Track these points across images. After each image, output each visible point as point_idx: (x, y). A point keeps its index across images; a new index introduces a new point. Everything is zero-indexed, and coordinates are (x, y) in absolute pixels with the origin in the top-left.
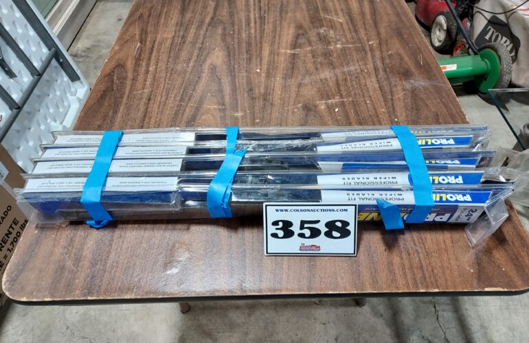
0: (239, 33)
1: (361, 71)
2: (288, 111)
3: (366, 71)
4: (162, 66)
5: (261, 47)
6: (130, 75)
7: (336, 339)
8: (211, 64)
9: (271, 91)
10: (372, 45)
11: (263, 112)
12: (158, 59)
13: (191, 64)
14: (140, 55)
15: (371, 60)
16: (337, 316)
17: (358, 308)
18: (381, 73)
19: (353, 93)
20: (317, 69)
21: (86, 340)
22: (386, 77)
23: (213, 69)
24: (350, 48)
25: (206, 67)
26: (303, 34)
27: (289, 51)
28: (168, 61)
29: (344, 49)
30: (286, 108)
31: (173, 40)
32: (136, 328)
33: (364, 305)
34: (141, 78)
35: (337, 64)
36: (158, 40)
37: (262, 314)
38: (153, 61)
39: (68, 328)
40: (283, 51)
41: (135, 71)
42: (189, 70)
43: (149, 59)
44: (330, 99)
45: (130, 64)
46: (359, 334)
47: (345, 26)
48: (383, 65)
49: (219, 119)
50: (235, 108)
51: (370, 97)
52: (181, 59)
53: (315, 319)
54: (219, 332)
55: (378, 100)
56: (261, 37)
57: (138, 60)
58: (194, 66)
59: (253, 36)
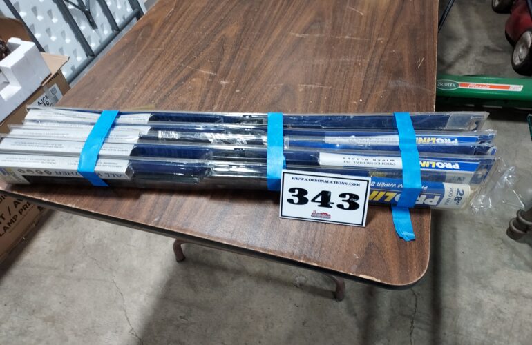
0: (262, 12)
1: (356, 64)
2: (269, 87)
3: (359, 64)
4: (183, 30)
5: (275, 28)
6: (153, 34)
7: (304, 323)
8: (224, 36)
9: (263, 68)
10: (380, 41)
11: (247, 84)
12: (182, 24)
13: (207, 33)
14: (170, 18)
15: (370, 55)
16: (312, 302)
17: (334, 302)
18: (374, 69)
19: (335, 82)
20: (315, 55)
21: (94, 261)
22: (375, 73)
23: (223, 40)
24: (356, 41)
25: (218, 37)
26: (319, 22)
27: (297, 35)
28: (189, 28)
29: (350, 41)
30: (267, 85)
31: (202, 10)
32: (135, 263)
33: (341, 300)
34: (161, 38)
35: (336, 54)
36: (190, 8)
37: (244, 281)
38: (177, 25)
39: (84, 247)
40: (293, 34)
41: (159, 31)
42: (203, 37)
43: (175, 23)
44: (312, 84)
45: (157, 26)
46: (328, 325)
47: (364, 20)
48: (380, 61)
49: (206, 83)
50: (224, 76)
51: (350, 89)
52: (201, 27)
53: (290, 299)
54: (202, 286)
55: (356, 93)
56: (280, 18)
57: (166, 22)
58: (208, 35)
59: (274, 16)
